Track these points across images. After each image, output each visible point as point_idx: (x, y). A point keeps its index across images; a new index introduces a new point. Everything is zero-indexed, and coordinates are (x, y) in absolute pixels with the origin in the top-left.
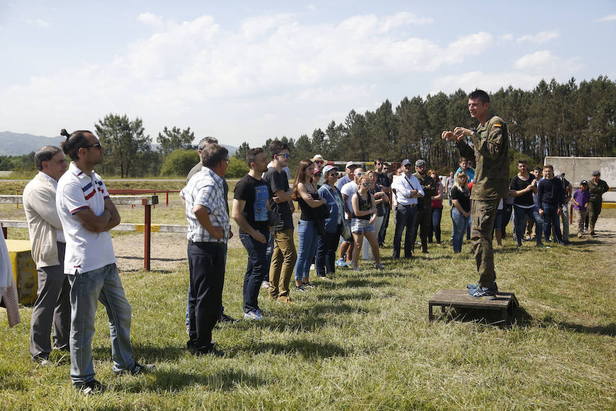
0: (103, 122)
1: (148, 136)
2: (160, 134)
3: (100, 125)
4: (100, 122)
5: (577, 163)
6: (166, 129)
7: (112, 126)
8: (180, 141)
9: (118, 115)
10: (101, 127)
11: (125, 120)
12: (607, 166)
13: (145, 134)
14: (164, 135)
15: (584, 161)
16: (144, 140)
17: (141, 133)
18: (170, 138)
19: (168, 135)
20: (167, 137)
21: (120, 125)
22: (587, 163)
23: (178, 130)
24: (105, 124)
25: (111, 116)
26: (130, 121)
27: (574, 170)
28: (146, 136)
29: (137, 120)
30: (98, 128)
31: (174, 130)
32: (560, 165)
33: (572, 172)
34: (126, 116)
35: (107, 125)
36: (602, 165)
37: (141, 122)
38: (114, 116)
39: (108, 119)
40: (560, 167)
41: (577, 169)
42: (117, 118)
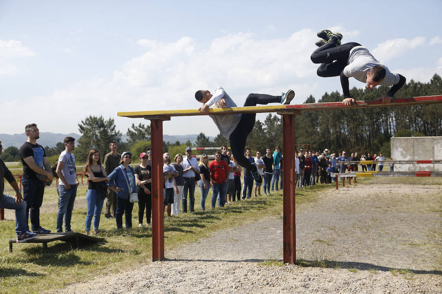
0: (84, 122)
1: (119, 132)
2: (129, 129)
3: (82, 124)
4: (82, 122)
5: (415, 141)
6: (133, 125)
7: (91, 125)
8: (144, 134)
9: (95, 116)
10: (83, 125)
11: (101, 120)
12: (439, 143)
13: (117, 130)
14: (132, 130)
15: (421, 140)
16: (116, 134)
17: (114, 129)
18: (136, 133)
19: (136, 130)
20: (134, 131)
21: (97, 124)
22: (424, 141)
23: (143, 126)
24: (86, 124)
25: (91, 117)
26: (105, 120)
27: (413, 147)
28: (117, 132)
29: (110, 119)
30: (81, 127)
31: (140, 126)
32: (402, 143)
33: (412, 149)
34: (101, 117)
35: (87, 124)
36: (435, 142)
37: (113, 121)
38: (93, 117)
39: (88, 119)
40: (402, 145)
41: (416, 147)
42: (95, 118)
